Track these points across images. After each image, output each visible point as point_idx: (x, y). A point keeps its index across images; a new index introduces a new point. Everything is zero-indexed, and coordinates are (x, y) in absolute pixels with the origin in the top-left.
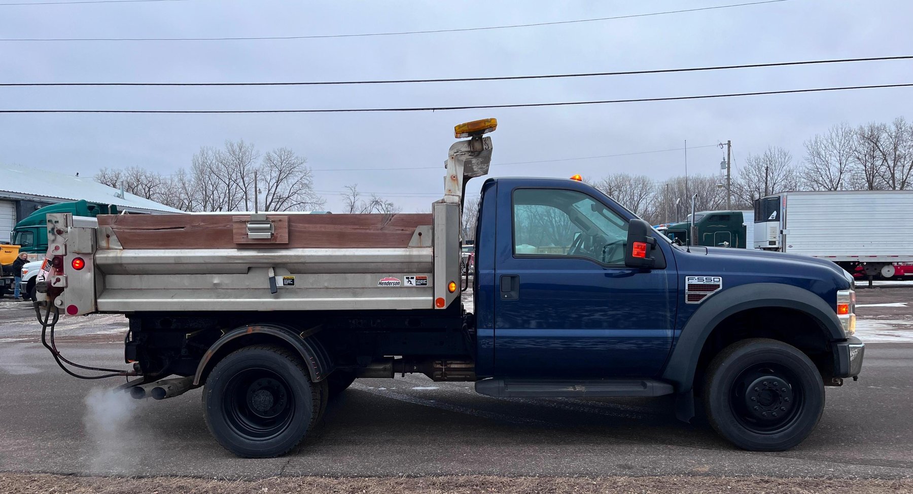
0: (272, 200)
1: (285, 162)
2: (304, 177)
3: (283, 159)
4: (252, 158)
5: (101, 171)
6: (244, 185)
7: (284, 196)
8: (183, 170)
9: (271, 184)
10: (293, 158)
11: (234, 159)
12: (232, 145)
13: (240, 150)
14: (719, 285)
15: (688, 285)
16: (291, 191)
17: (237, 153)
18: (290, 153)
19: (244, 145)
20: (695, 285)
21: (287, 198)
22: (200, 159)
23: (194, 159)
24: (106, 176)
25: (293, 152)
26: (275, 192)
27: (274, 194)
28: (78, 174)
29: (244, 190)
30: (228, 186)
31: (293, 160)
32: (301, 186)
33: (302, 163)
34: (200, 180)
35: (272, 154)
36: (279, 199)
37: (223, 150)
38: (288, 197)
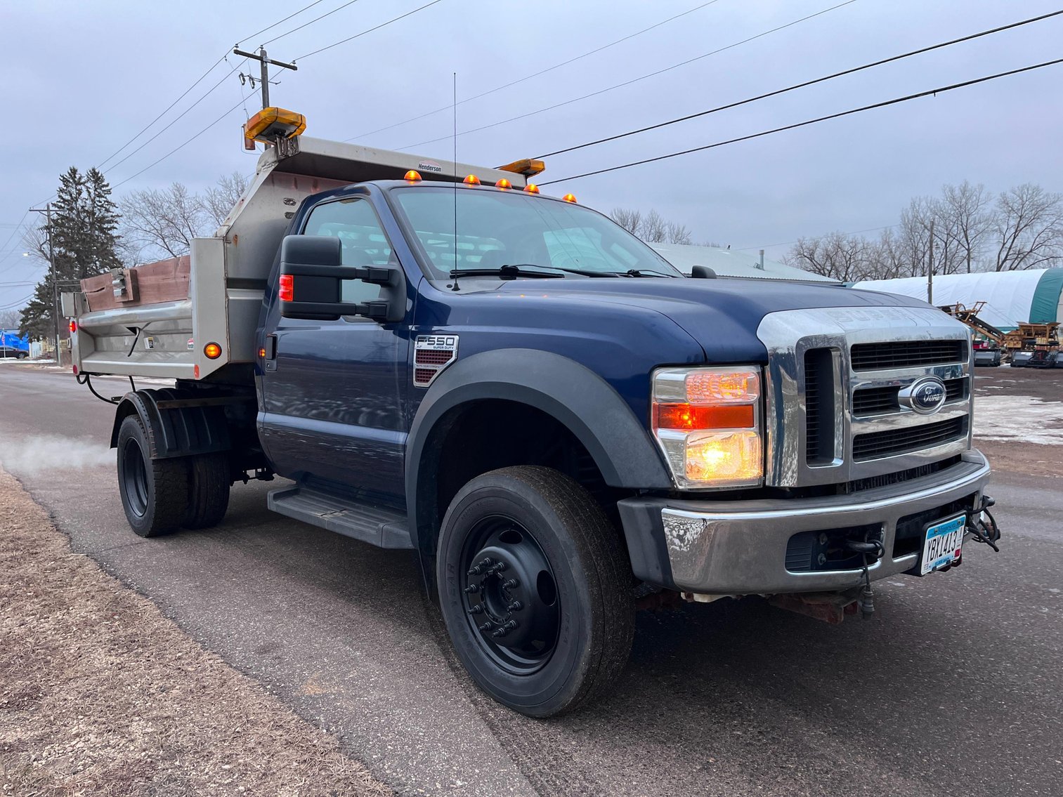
0: (1006, 257)
1: (1027, 203)
2: (1057, 221)
3: (1025, 199)
4: (979, 204)
5: (799, 241)
6: (967, 240)
7: (1025, 250)
8: (890, 230)
9: (1007, 236)
10: (1041, 197)
11: (955, 208)
12: (952, 191)
13: (963, 194)
14: (452, 352)
15: (418, 351)
16: (1036, 243)
17: (958, 200)
18: (1037, 190)
19: (970, 187)
20: (425, 351)
21: (1029, 253)
22: (910, 213)
23: (903, 214)
24: (804, 246)
25: (1041, 188)
26: (1011, 246)
27: (1010, 248)
28: (729, 247)
29: (967, 247)
30: (946, 243)
31: (1040, 199)
32: (1050, 234)
33: (1054, 202)
34: (911, 239)
35: (1009, 194)
36: (1019, 254)
37: (940, 197)
38: (1031, 251)
